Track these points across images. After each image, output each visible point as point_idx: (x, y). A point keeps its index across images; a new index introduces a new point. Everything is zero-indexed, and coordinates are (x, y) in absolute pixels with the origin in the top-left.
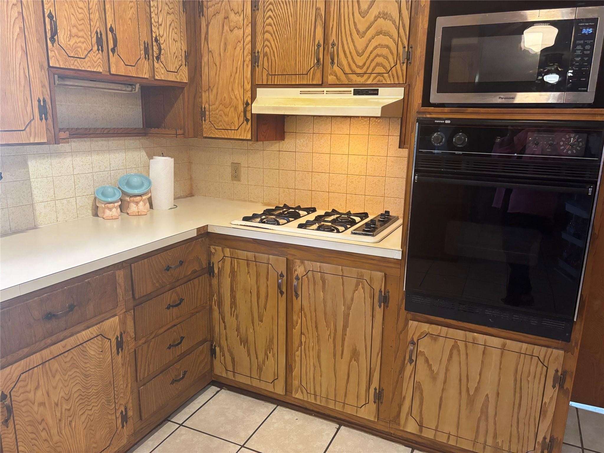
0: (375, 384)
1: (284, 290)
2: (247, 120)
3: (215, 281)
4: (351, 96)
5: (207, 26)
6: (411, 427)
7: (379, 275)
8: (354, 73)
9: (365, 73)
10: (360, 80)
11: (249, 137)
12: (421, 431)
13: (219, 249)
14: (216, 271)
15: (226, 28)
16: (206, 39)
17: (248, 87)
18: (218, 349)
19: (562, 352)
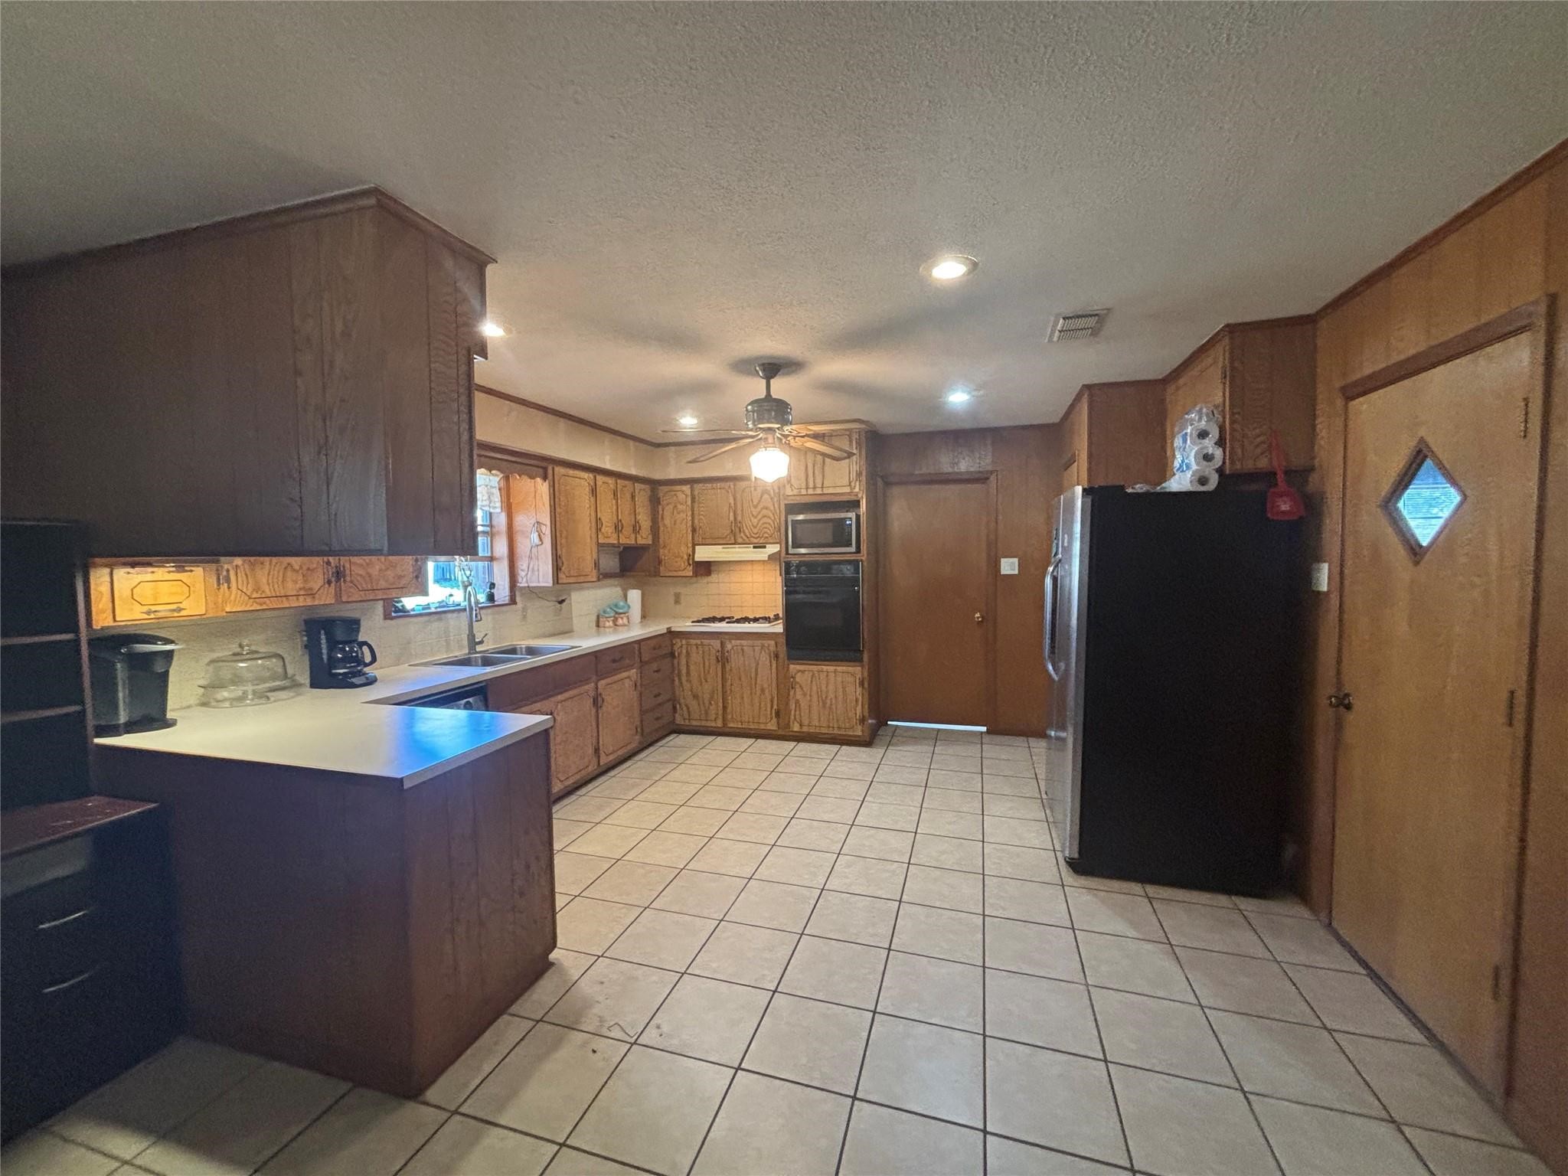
0: (775, 707)
1: (720, 659)
2: (690, 565)
3: (676, 661)
4: (752, 549)
5: (663, 511)
6: (796, 728)
7: (772, 643)
8: (752, 537)
9: (759, 537)
10: (756, 541)
11: (691, 574)
12: (801, 728)
13: (678, 640)
14: (676, 654)
15: (675, 512)
16: (662, 518)
17: (690, 545)
18: (678, 706)
19: (860, 668)
